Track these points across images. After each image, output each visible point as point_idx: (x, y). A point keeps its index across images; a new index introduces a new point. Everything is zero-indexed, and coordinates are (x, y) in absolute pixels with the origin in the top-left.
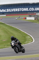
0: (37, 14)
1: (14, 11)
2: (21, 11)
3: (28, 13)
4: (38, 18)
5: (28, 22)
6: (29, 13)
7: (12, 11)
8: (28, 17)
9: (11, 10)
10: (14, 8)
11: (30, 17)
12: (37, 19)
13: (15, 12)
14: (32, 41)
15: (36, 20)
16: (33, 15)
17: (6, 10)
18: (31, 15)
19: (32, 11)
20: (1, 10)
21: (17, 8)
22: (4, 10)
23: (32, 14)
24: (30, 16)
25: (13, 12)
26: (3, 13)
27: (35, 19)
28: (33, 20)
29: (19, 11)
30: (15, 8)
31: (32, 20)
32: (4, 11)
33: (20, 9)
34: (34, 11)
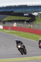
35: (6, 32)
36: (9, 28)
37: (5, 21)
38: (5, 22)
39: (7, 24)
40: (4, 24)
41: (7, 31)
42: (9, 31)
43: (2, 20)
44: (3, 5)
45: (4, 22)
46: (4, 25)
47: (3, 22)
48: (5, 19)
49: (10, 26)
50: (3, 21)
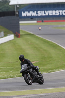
1: (50, 14)
2: (61, 14)
7: (47, 14)
9: (45, 13)
10: (49, 10)
13: (51, 16)
17: (37, 13)
20: (29, 12)
21: (56, 10)
22: (34, 12)
25: (49, 16)
26: (32, 18)
29: (58, 14)
30: (52, 10)
32: (34, 14)
33: (61, 11)
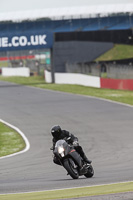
0: (37, 57)
3: (8, 53)
4: (41, 70)
5: (7, 83)
6: (12, 52)
8: (9, 67)
11: (13, 67)
12: (39, 74)
14: (21, 146)
15: (35, 76)
16: (25, 62)
18: (17, 60)
19: (20, 48)
23: (20, 58)
24: (15, 64)
27: (31, 74)
28: (25, 77)
31: (21, 77)
34: (27, 48)
35: (111, 98)
36: (121, 85)
37: (107, 62)
38: (107, 66)
39: (113, 73)
40: (105, 71)
41: (114, 95)
42: (120, 95)
43: (97, 60)
44: (98, 12)
45: (103, 66)
46: (104, 75)
47: (99, 66)
48: (105, 55)
49: (125, 78)
50: (100, 62)
